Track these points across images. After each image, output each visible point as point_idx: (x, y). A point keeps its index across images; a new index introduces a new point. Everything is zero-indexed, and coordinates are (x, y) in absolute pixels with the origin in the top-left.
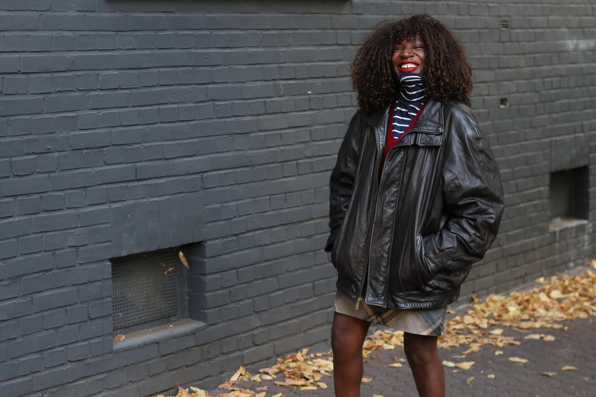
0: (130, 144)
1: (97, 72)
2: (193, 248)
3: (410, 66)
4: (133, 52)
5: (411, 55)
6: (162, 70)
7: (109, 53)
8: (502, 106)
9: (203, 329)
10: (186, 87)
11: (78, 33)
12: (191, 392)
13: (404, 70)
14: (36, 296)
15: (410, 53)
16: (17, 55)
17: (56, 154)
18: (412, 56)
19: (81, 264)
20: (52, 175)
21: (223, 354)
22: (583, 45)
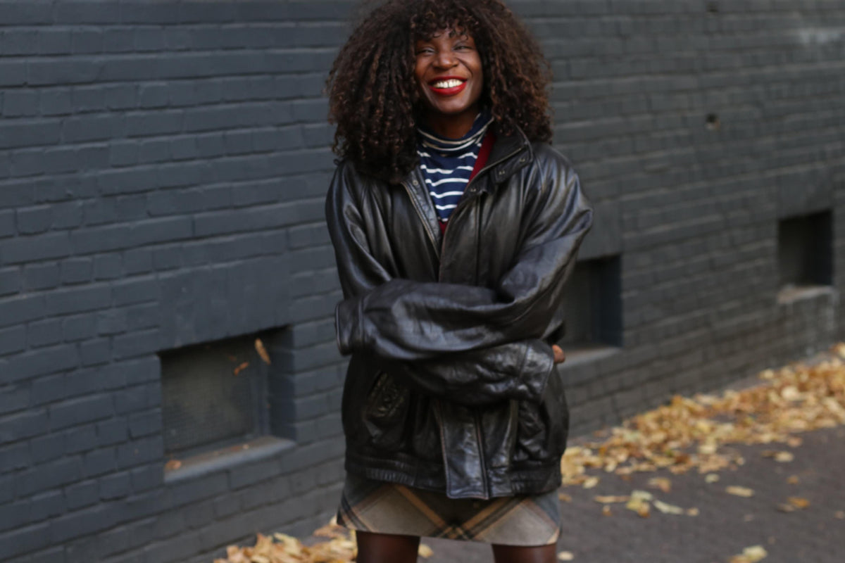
0: (184, 187)
1: (136, 83)
2: (276, 335)
3: (453, 84)
4: (186, 55)
5: (455, 63)
6: (228, 79)
7: (153, 56)
8: (710, 127)
9: (292, 450)
10: (262, 104)
11: (108, 28)
12: (275, 541)
13: (442, 90)
14: (54, 407)
15: (451, 61)
16: (21, 61)
17: (80, 203)
18: (456, 66)
19: (117, 360)
20: (74, 232)
21: (321, 486)
22: (825, 36)
